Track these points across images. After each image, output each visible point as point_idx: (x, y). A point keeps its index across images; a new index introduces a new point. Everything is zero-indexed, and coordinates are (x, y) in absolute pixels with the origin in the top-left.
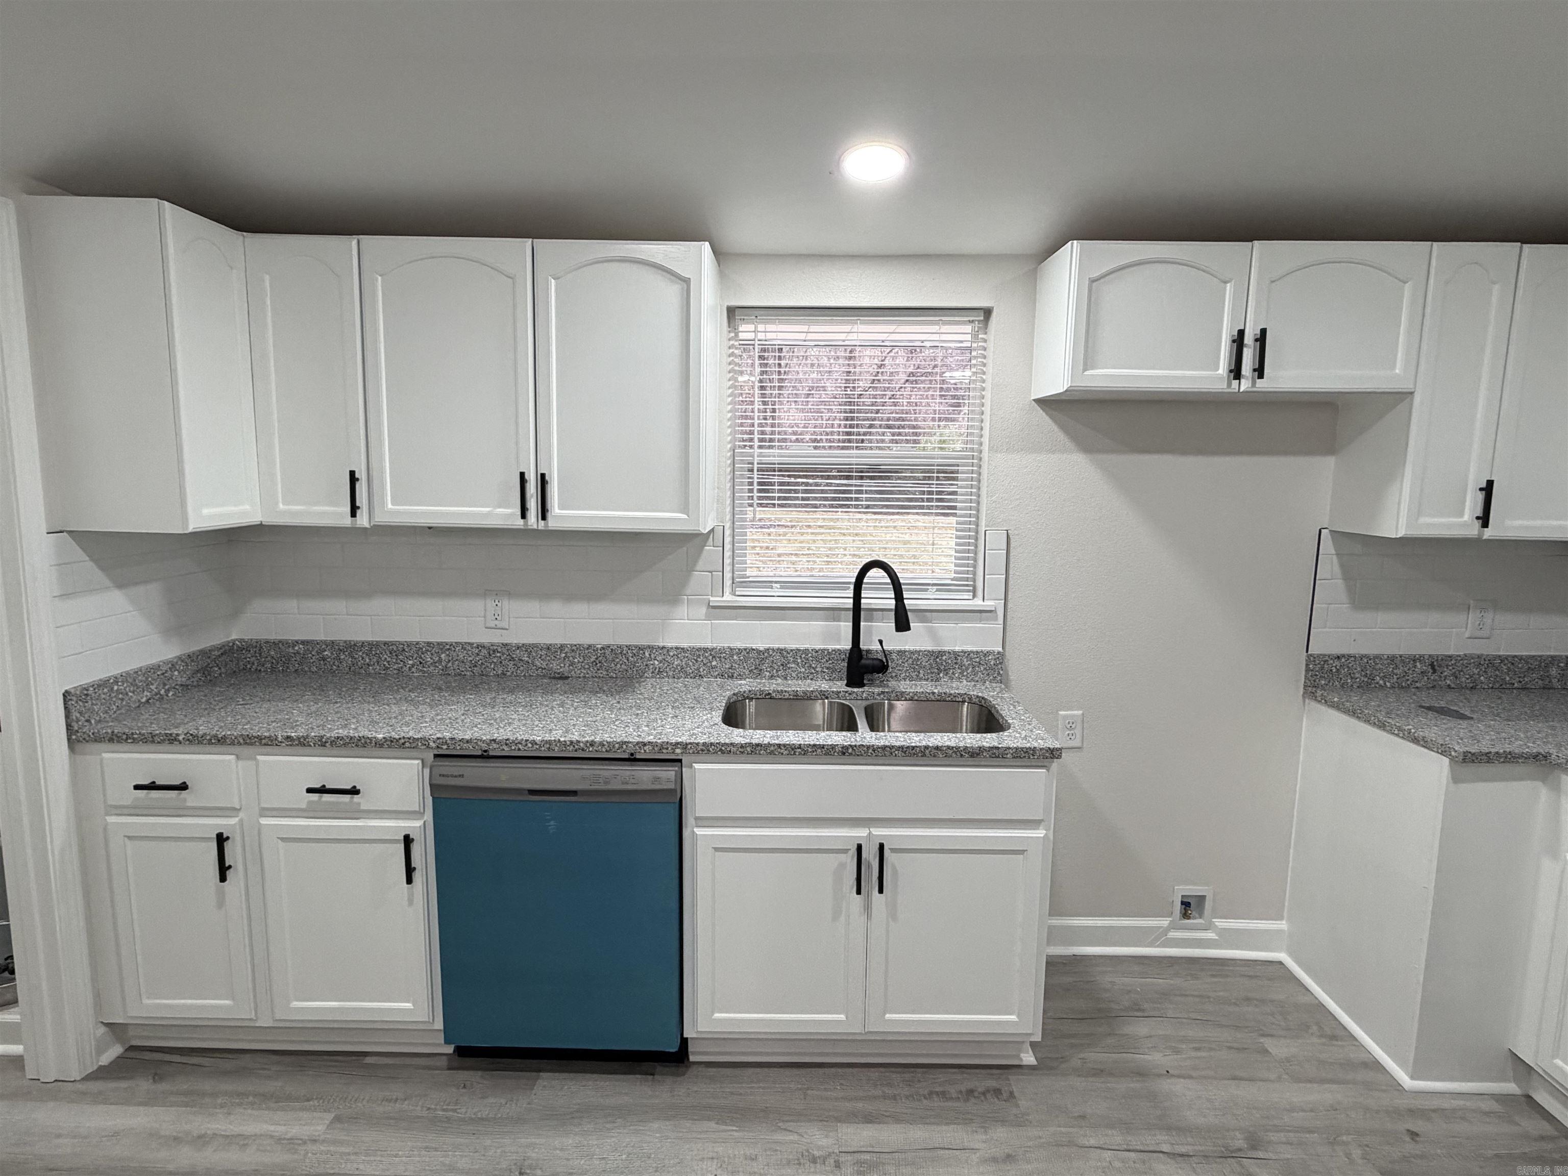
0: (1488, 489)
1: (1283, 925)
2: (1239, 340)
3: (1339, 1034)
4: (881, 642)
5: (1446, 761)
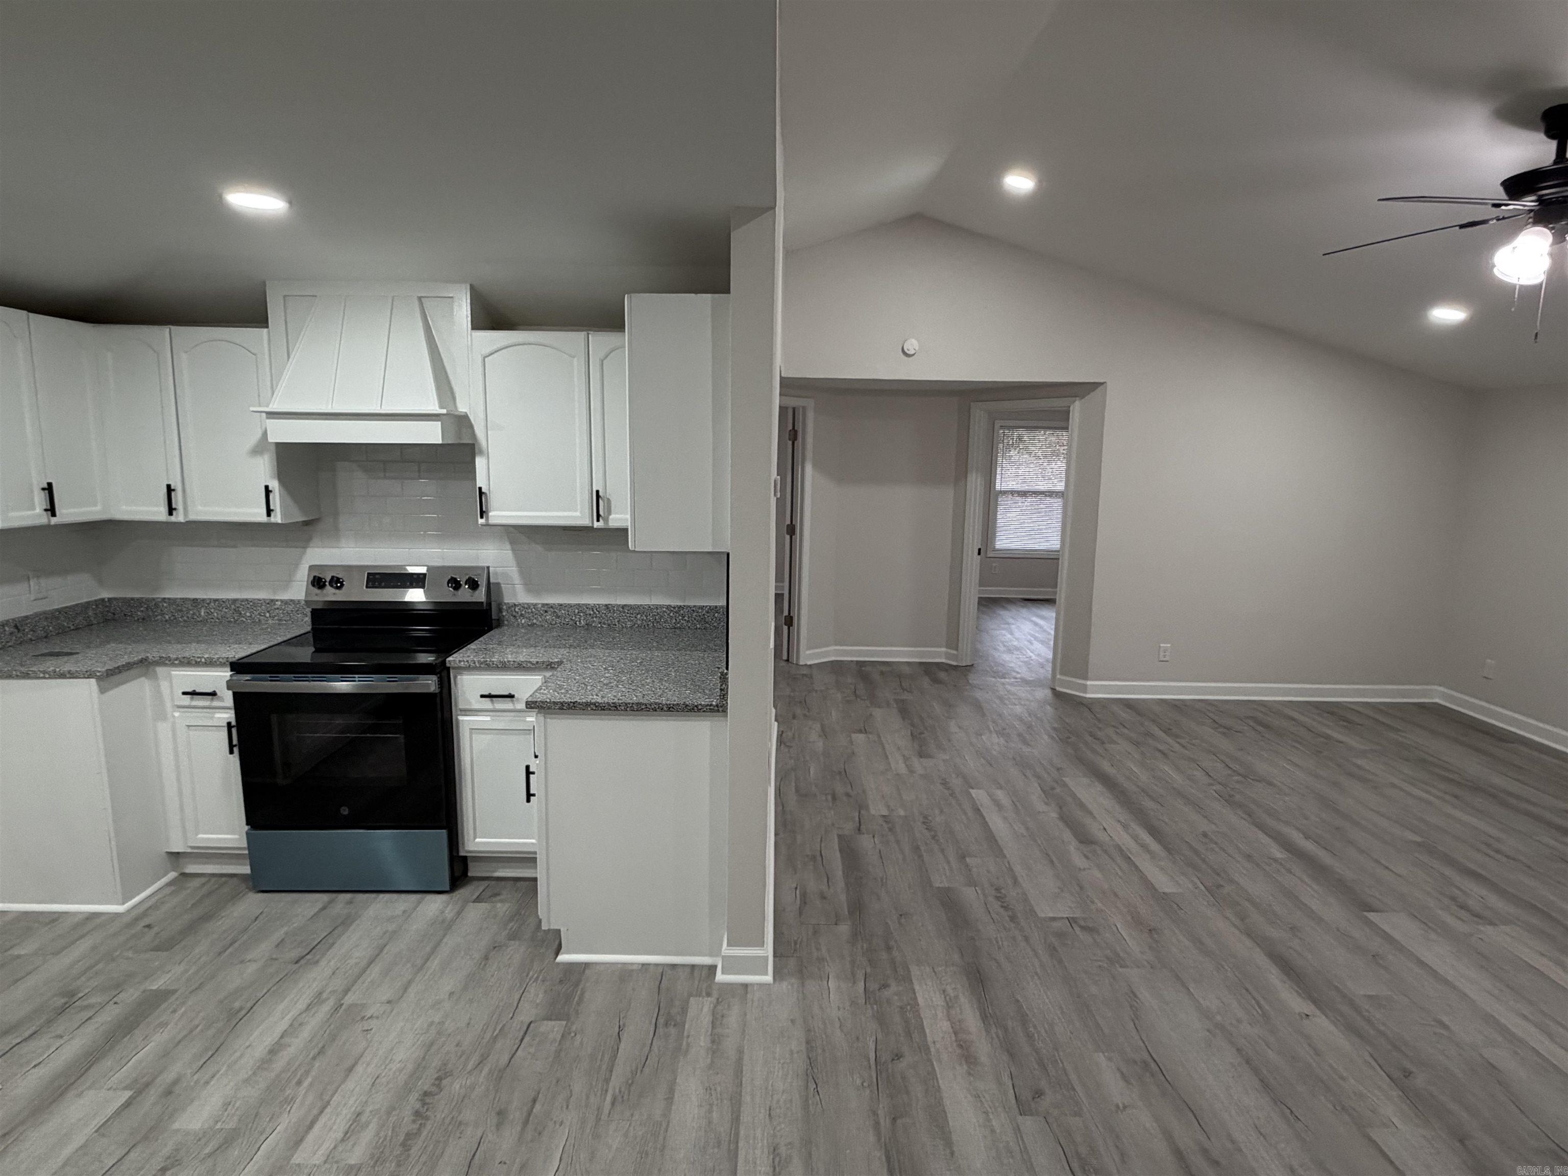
3: (55, 918)
5: (93, 681)
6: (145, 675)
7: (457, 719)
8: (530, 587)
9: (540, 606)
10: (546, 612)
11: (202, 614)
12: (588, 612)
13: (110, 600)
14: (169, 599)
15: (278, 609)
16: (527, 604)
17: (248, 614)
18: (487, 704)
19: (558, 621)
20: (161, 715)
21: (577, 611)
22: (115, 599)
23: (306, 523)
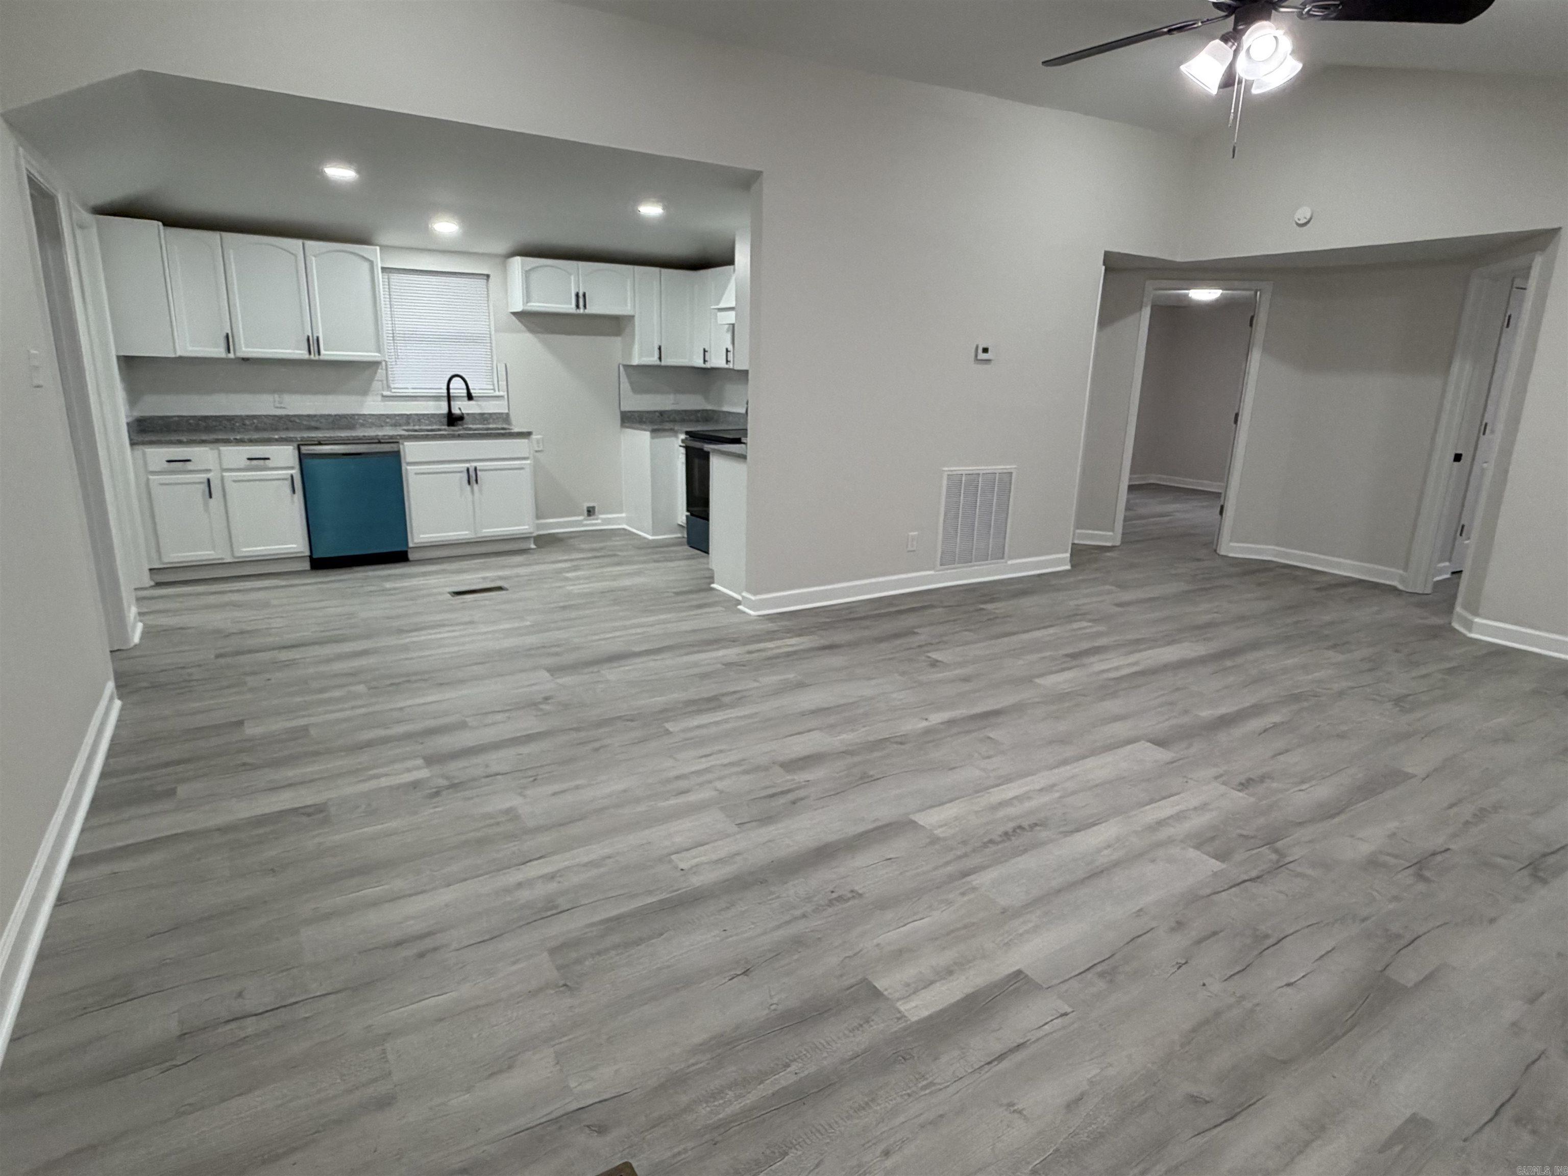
0: (660, 348)
1: (624, 515)
2: (577, 295)
4: (460, 409)
5: (649, 433)
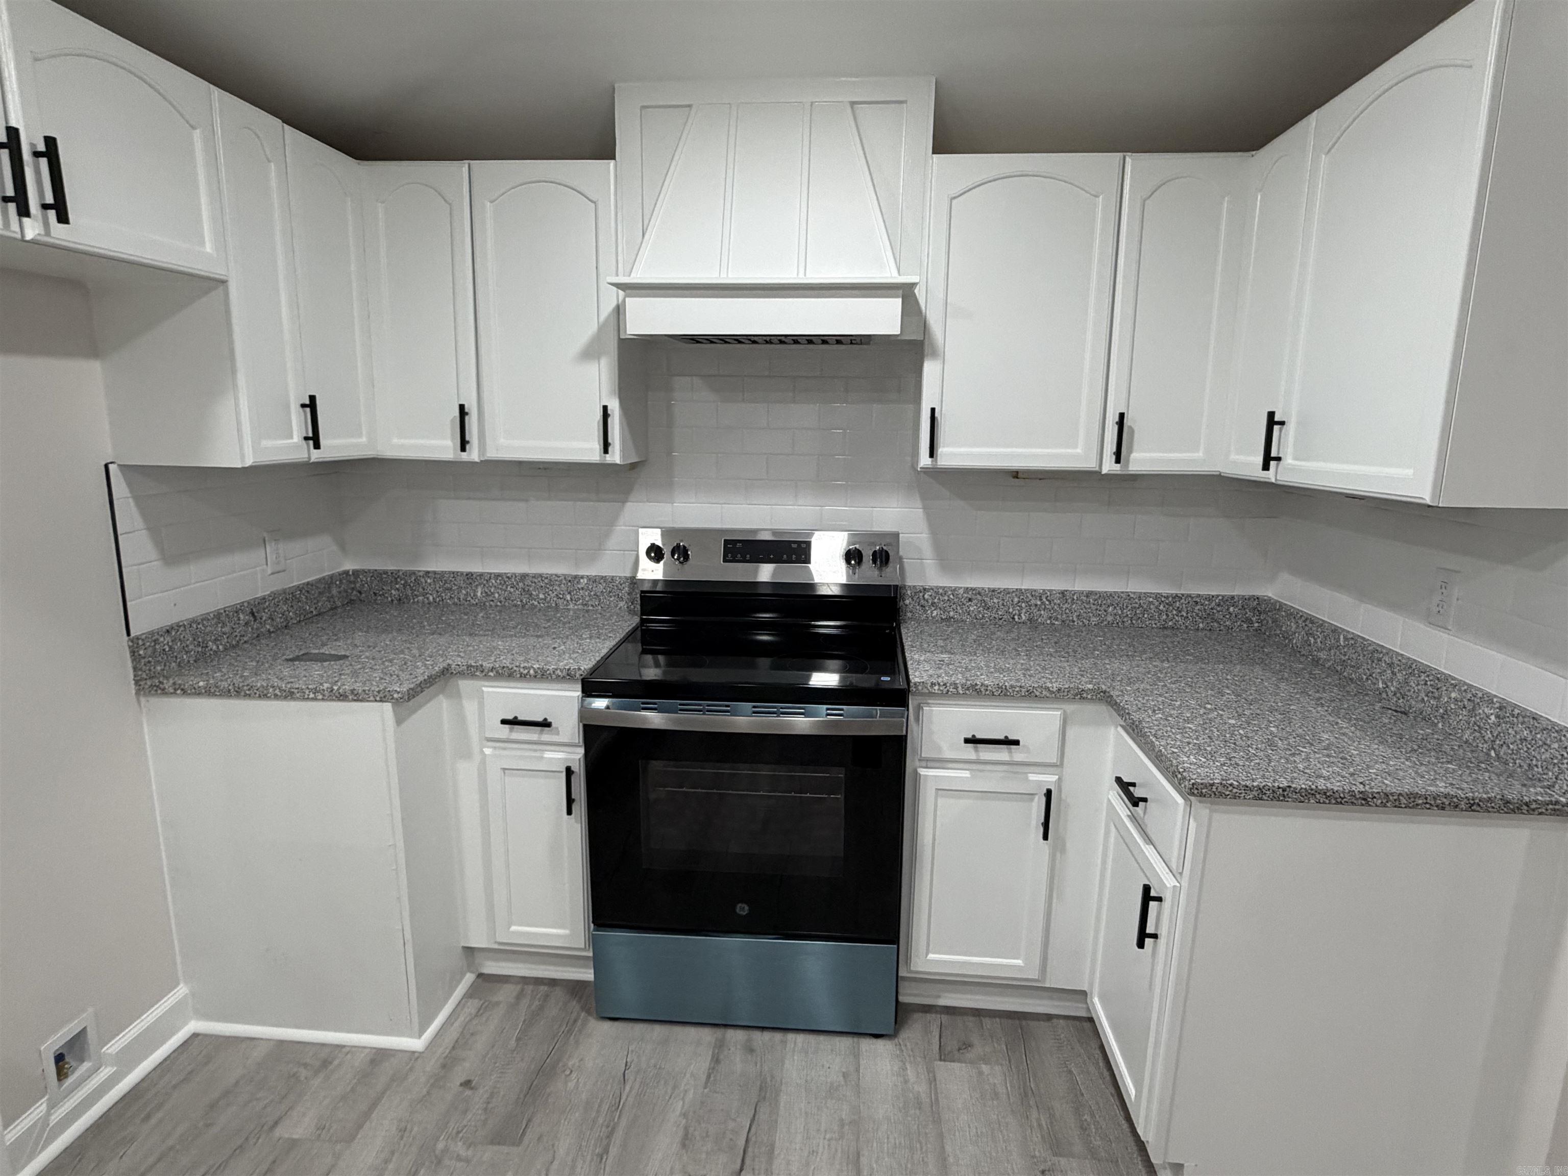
1: (182, 990)
2: (12, 145)
5: (388, 707)
6: (442, 691)
7: (916, 774)
8: (945, 563)
9: (961, 591)
10: (970, 600)
11: (479, 594)
12: (1033, 602)
13: (356, 573)
14: (435, 573)
15: (583, 589)
16: (943, 588)
17: (541, 596)
18: (970, 752)
19: (987, 614)
20: (465, 753)
21: (1016, 600)
22: (364, 571)
23: (633, 466)
